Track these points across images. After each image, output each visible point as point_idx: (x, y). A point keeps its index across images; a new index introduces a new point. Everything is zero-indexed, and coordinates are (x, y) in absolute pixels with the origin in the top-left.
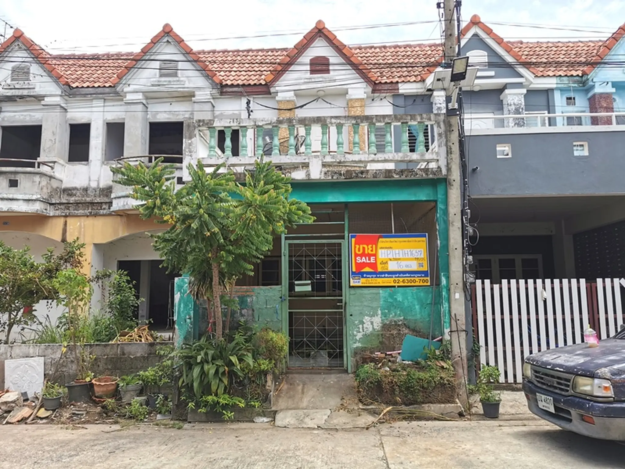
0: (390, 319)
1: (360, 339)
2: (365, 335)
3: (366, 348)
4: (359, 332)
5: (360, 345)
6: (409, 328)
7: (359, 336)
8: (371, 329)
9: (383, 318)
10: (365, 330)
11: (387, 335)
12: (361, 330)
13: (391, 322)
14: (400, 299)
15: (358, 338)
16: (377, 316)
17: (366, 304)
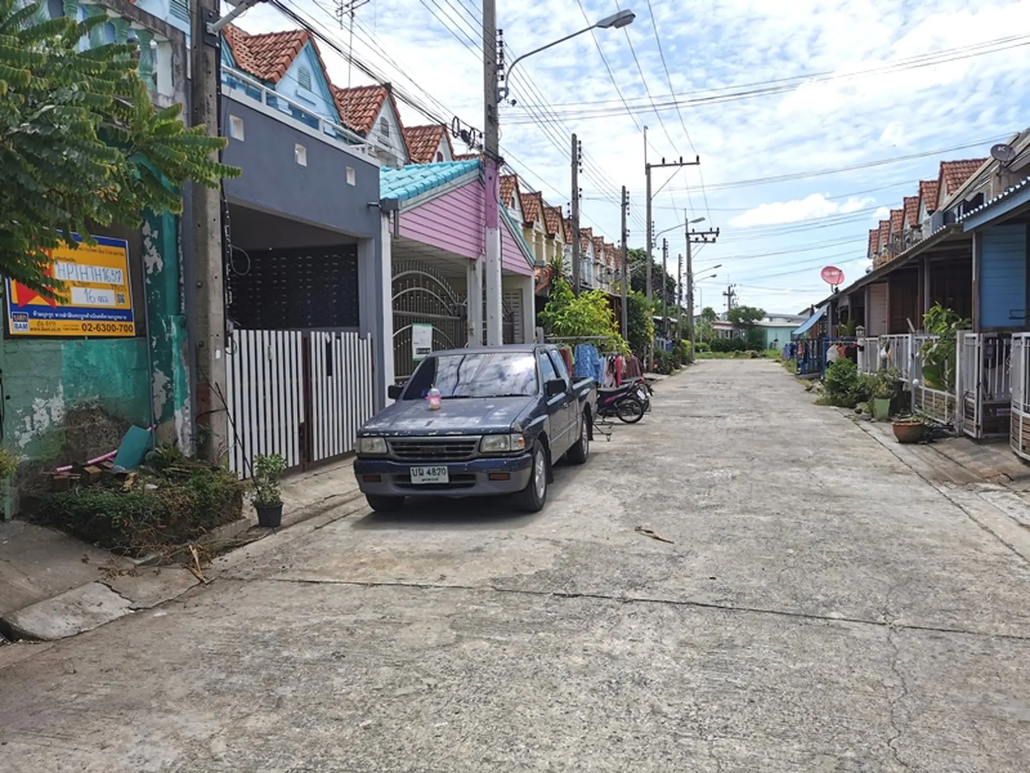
0: (78, 401)
1: (26, 445)
2: (37, 437)
3: (37, 461)
4: (26, 431)
5: (28, 458)
6: (107, 414)
7: (25, 439)
8: (46, 424)
9: (68, 399)
10: (37, 426)
11: (75, 432)
12: (28, 427)
13: (80, 405)
14: (93, 361)
15: (22, 443)
16: (57, 396)
17: (35, 372)
